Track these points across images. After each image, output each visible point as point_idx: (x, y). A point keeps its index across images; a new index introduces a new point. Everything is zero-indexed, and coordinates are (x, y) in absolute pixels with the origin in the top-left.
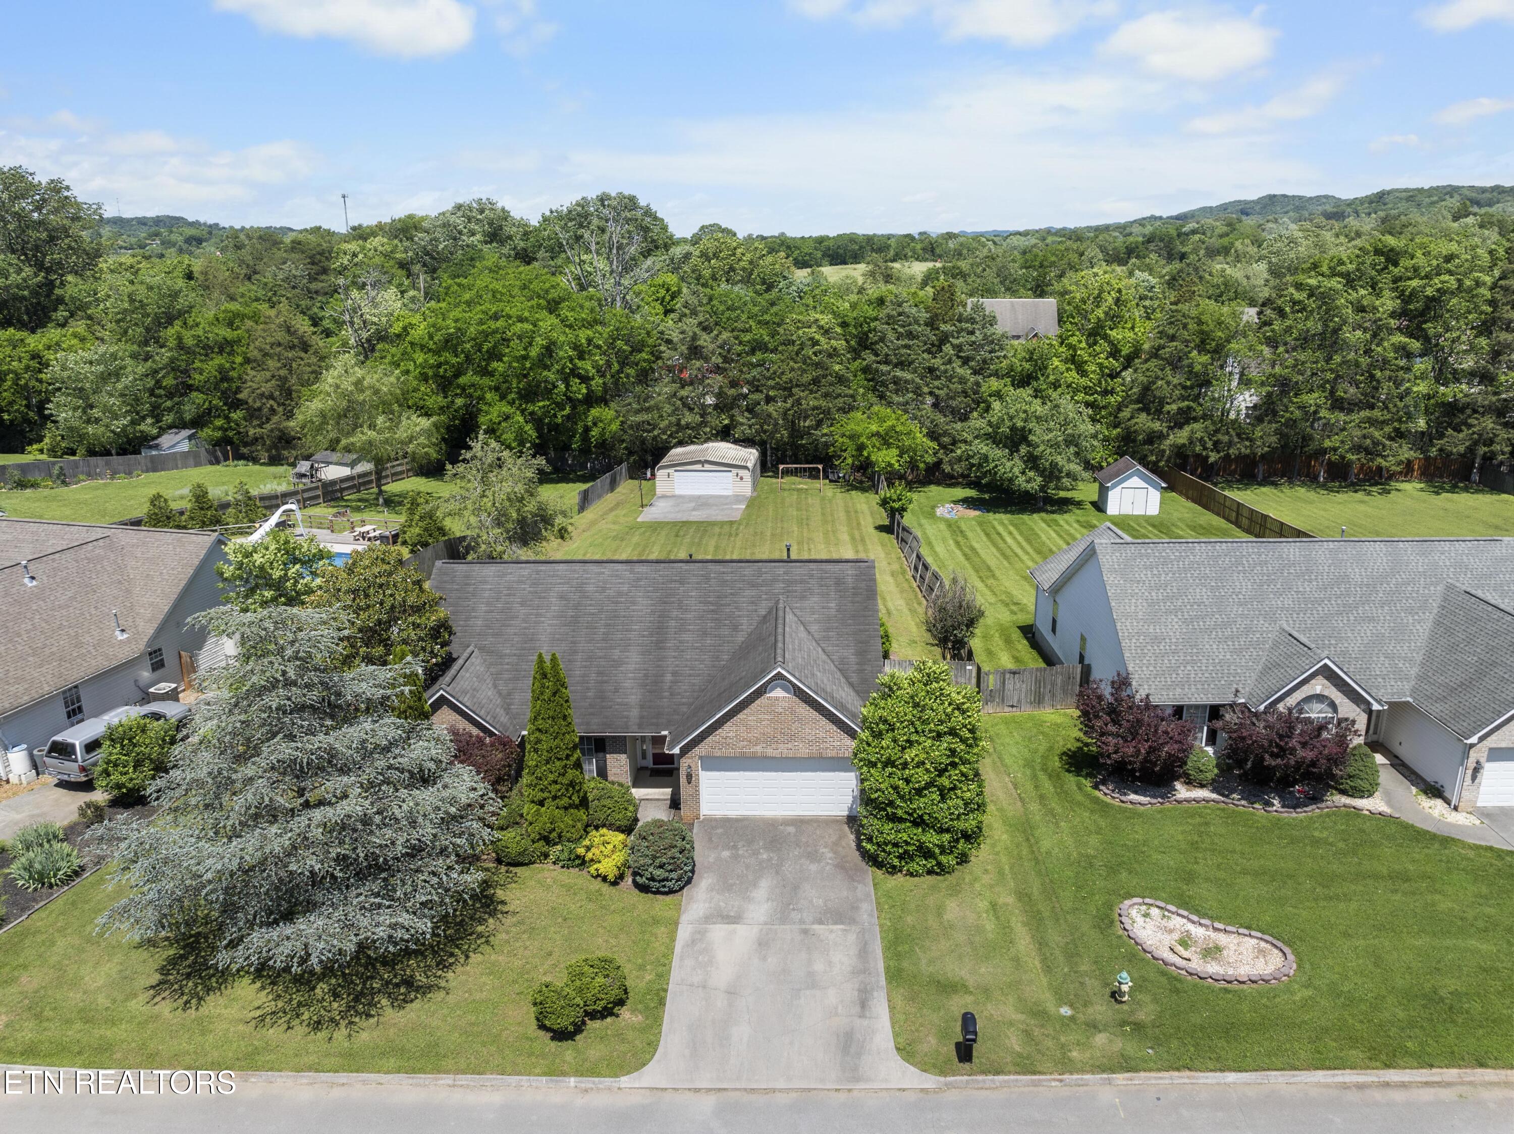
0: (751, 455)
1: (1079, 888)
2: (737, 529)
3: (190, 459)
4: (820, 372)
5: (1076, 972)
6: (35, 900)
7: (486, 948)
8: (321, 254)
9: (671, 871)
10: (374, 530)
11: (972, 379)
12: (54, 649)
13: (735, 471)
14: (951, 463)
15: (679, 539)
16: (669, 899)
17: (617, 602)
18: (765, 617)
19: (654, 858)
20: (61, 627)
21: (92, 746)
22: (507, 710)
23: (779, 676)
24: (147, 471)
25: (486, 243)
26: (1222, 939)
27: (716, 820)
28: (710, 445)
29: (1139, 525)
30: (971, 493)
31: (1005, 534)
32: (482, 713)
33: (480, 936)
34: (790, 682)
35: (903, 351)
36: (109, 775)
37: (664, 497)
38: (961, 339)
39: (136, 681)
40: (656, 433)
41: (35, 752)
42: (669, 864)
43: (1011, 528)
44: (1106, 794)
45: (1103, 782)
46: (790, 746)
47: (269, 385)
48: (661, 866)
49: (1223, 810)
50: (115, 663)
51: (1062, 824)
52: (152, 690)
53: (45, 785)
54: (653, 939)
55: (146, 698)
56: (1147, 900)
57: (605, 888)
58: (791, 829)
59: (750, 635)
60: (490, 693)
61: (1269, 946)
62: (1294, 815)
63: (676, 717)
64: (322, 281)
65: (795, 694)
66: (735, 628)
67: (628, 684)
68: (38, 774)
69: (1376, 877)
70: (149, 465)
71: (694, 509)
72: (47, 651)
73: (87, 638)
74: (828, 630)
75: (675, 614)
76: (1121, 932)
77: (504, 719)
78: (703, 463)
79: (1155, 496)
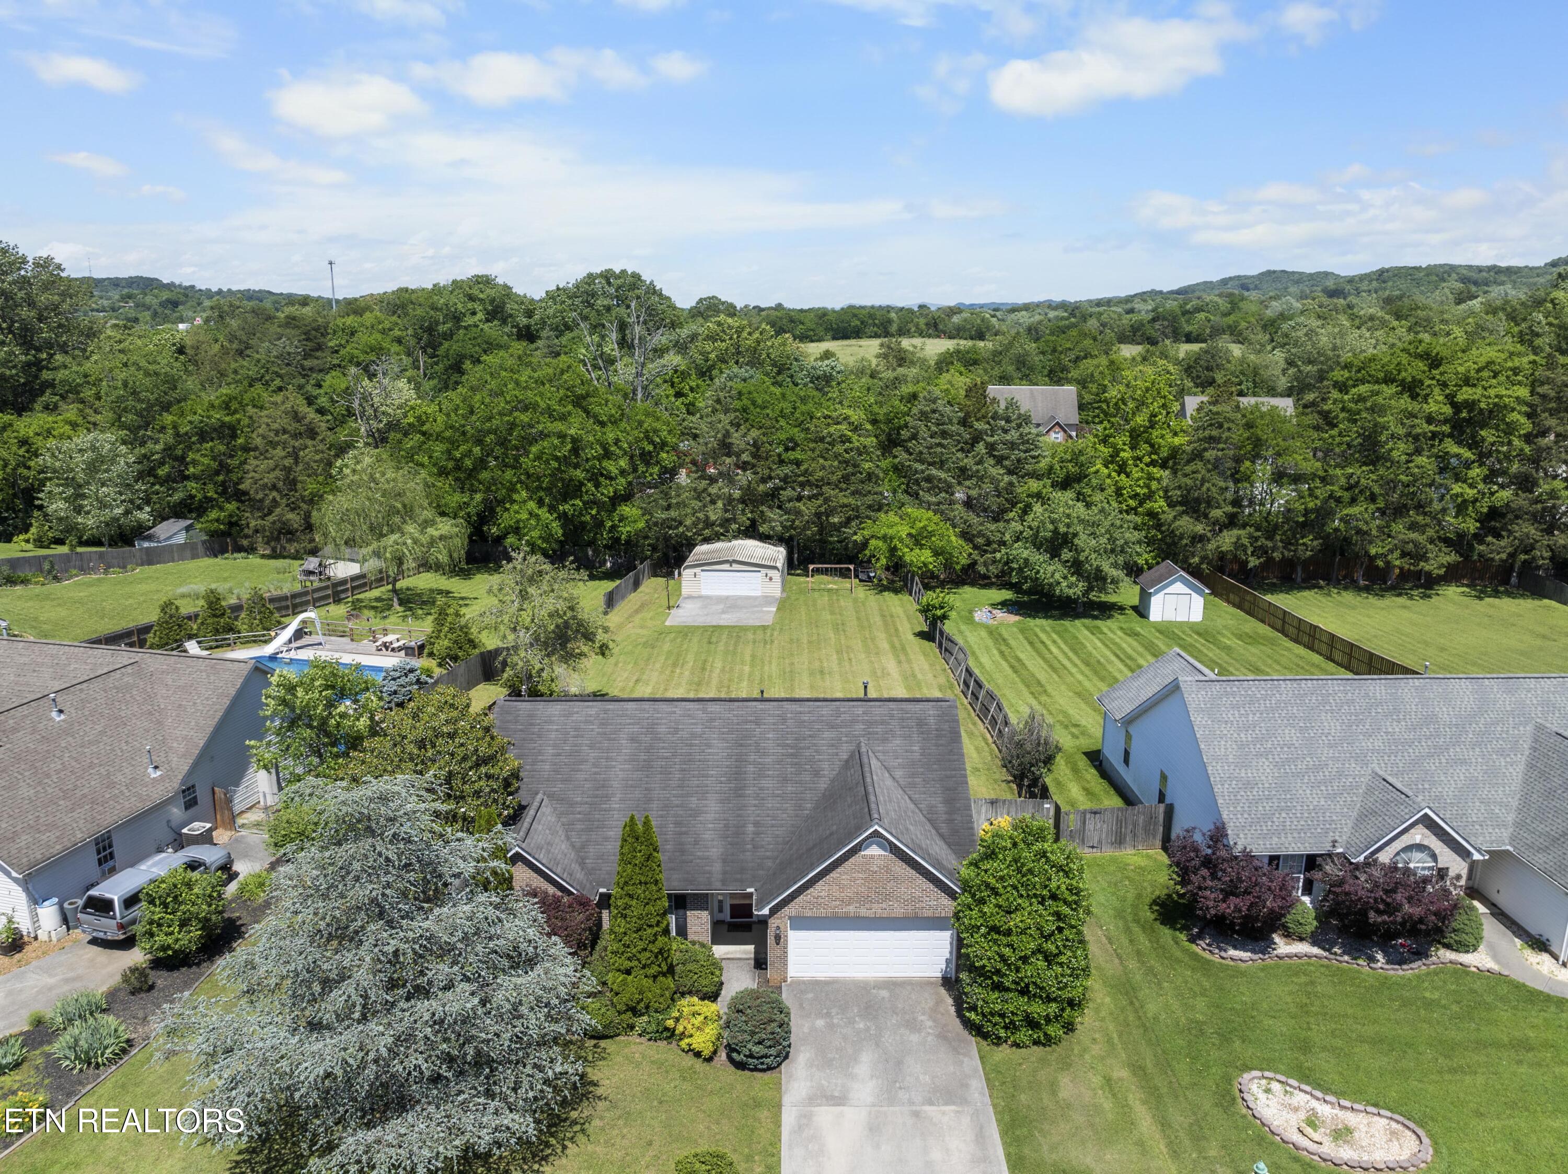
0: (778, 554)
1: (1194, 1059)
2: (772, 635)
3: (188, 551)
4: (850, 469)
5: (1205, 1158)
6: (81, 1083)
7: (581, 1138)
8: (317, 329)
9: (770, 1047)
10: (398, 640)
11: (1006, 478)
12: (86, 791)
13: (764, 571)
14: (985, 564)
15: (713, 646)
16: (767, 1076)
17: (691, 745)
18: (847, 761)
19: (753, 1033)
20: (91, 766)
21: (131, 901)
22: (582, 863)
23: (876, 834)
24: (142, 565)
25: (487, 320)
26: (1351, 1119)
27: (804, 982)
28: (736, 543)
29: (1184, 632)
30: (1007, 595)
31: (1048, 643)
32: (559, 871)
33: (575, 1122)
34: (887, 839)
35: (939, 450)
36: (152, 935)
37: (689, 597)
38: (996, 437)
39: (168, 822)
40: (681, 530)
41: (66, 905)
42: (769, 1039)
43: (1055, 636)
44: (1204, 949)
45: (1200, 936)
46: (884, 905)
47: (272, 475)
48: (760, 1043)
49: (1327, 967)
50: (149, 805)
51: (1166, 984)
52: (185, 831)
53: (76, 941)
54: (757, 1124)
55: (180, 842)
56: (1267, 1074)
57: (698, 1064)
58: (884, 993)
59: (833, 781)
60: (563, 847)
61: (1400, 1127)
62: (1401, 973)
63: (761, 872)
64: (317, 358)
65: (891, 852)
66: (817, 773)
67: (708, 836)
68: (68, 929)
69: (1498, 1045)
70: (144, 557)
71: (723, 612)
72: (79, 793)
73: (119, 777)
74: (913, 775)
75: (752, 757)
76: (1244, 1111)
77: (580, 875)
78: (731, 563)
79: (1198, 602)
